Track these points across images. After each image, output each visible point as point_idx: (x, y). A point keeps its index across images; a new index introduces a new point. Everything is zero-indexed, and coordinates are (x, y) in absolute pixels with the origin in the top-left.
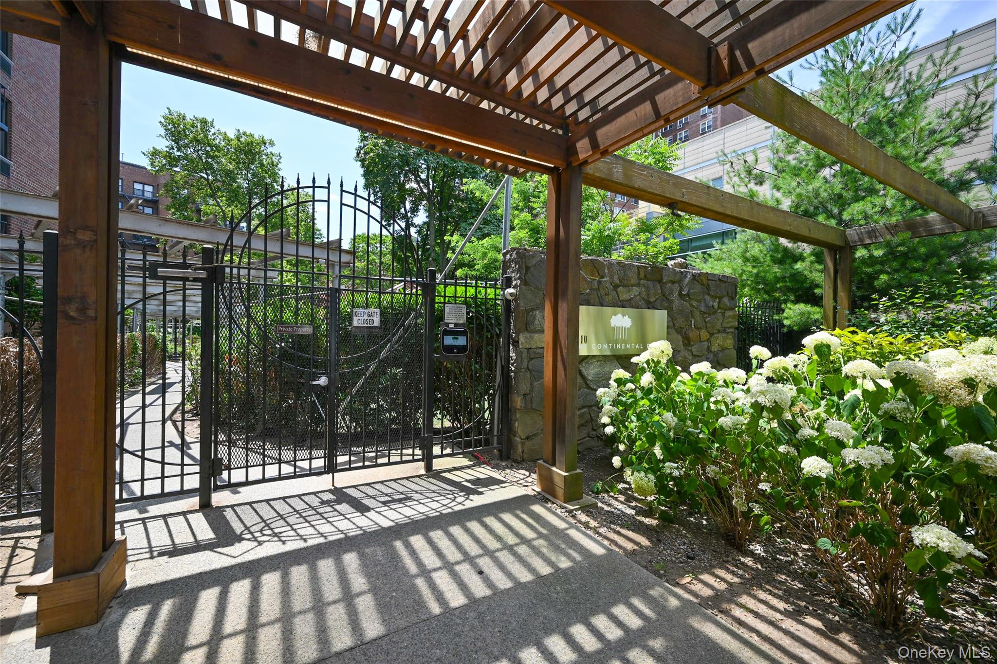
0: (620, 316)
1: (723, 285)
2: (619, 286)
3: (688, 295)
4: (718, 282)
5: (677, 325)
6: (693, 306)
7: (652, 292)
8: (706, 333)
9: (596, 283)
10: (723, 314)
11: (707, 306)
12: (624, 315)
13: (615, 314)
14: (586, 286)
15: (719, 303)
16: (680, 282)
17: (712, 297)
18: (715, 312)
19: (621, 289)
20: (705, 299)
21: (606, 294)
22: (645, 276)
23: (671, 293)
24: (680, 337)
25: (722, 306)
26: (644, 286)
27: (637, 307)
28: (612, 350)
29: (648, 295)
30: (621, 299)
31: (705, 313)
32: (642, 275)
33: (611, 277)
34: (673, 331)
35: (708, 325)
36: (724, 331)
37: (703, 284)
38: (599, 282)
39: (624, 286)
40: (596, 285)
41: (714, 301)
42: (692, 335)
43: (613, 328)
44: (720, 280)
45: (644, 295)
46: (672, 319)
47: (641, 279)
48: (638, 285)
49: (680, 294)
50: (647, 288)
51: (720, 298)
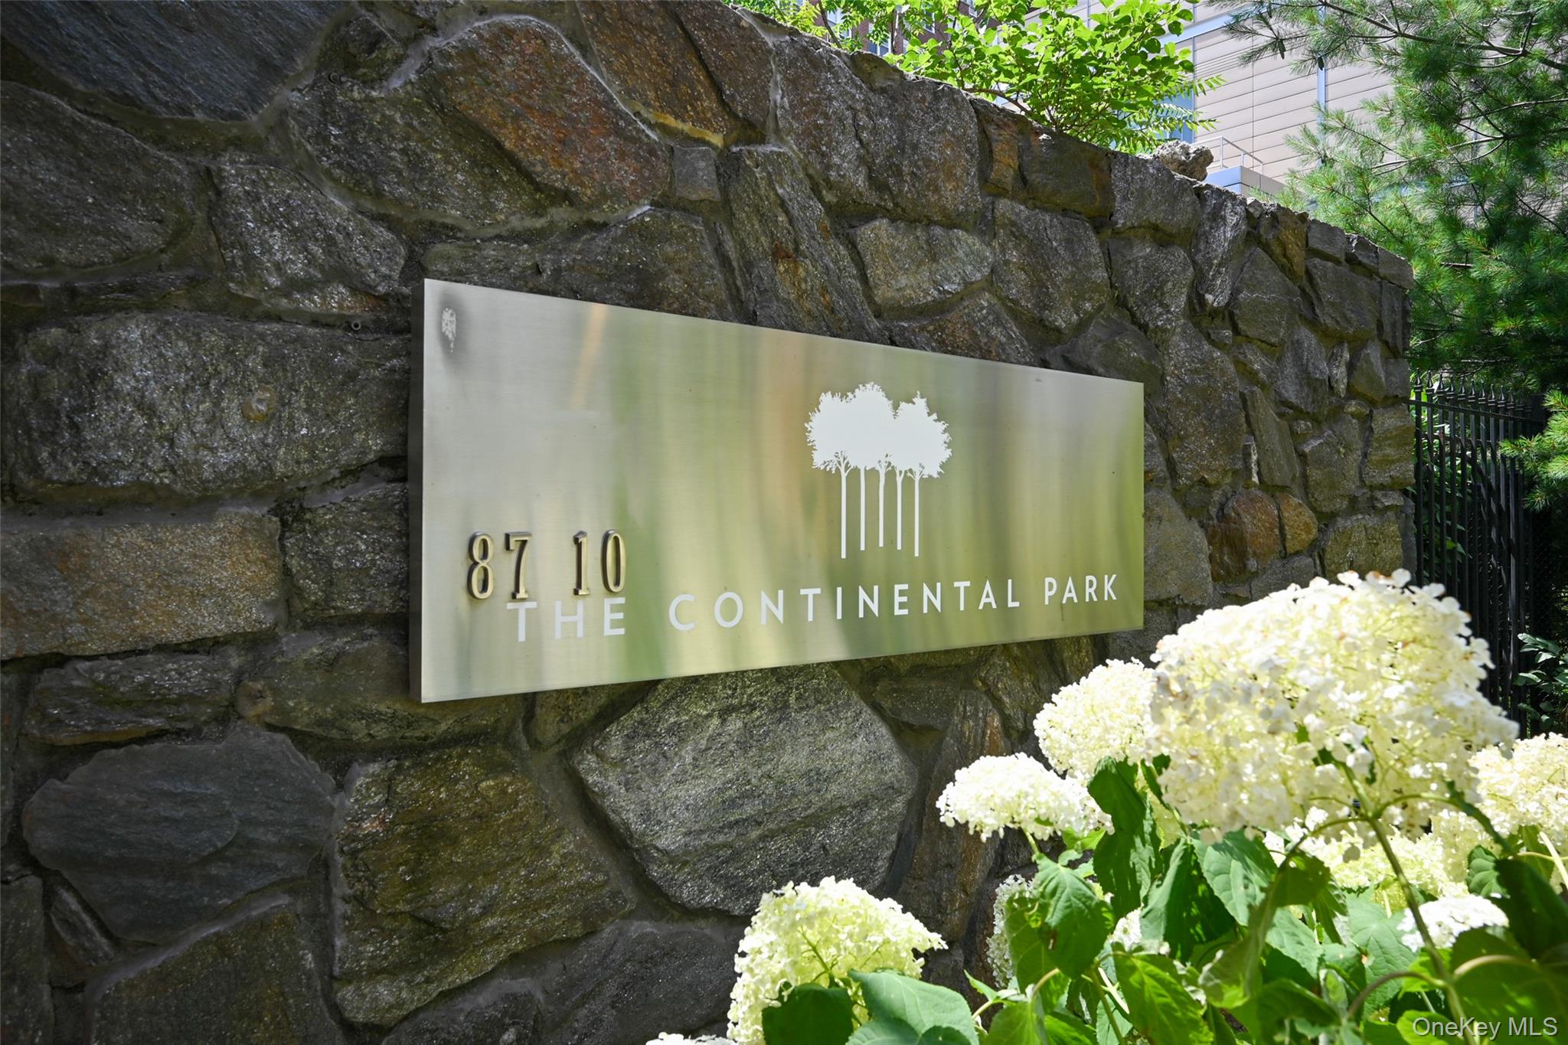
0: (871, 397)
1: (1362, 283)
2: (869, 215)
3: (1229, 314)
4: (1344, 269)
5: (1188, 470)
6: (1251, 376)
7: (1063, 272)
8: (1308, 516)
9: (704, 170)
10: (1366, 420)
11: (1306, 379)
12: (898, 397)
13: (845, 389)
14: (625, 173)
15: (1351, 367)
16: (1192, 238)
17: (1324, 334)
18: (1336, 414)
19: (877, 233)
20: (1297, 345)
21: (778, 253)
22: (1022, 177)
23: (1156, 293)
24: (1199, 536)
25: (1362, 386)
26: (1016, 232)
27: (981, 349)
28: (853, 624)
29: (1039, 288)
30: (882, 294)
31: (1300, 413)
32: (1005, 168)
33: (815, 140)
34: (1170, 507)
35: (1315, 474)
36: (1372, 507)
37: (1287, 270)
38: (729, 166)
39: (905, 217)
40: (703, 185)
41: (1332, 359)
42: (1254, 522)
43: (830, 478)
44: (1351, 260)
45: (1018, 285)
46: (1163, 434)
47: (999, 192)
48: (985, 225)
49: (1196, 306)
50: (1036, 250)
51: (1358, 347)
